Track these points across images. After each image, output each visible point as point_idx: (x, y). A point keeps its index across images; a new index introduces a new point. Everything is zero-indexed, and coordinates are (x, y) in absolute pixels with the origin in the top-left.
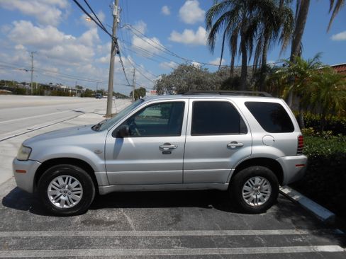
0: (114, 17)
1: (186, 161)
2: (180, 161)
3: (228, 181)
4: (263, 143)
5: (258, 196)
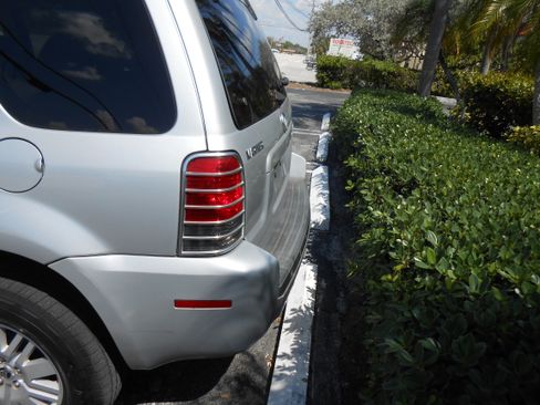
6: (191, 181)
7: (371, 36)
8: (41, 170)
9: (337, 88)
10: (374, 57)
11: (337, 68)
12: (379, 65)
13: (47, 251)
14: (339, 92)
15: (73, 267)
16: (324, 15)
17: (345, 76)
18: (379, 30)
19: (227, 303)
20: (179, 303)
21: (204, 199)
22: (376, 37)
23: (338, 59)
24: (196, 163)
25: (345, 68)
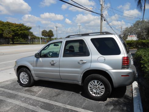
0: (101, 5)
1: (61, 69)
2: (58, 69)
3: (81, 81)
4: (98, 61)
5: (97, 91)
6: (123, 60)
7: (140, 34)
8: (105, 60)
9: (132, 48)
10: (142, 39)
11: (131, 43)
12: (144, 41)
13: (105, 69)
14: (133, 49)
15: (109, 72)
16: (126, 31)
17: (134, 45)
18: (142, 32)
19: (128, 76)
20: (122, 76)
21: (125, 62)
22: (142, 34)
23: (131, 41)
24: (124, 58)
25: (134, 43)
